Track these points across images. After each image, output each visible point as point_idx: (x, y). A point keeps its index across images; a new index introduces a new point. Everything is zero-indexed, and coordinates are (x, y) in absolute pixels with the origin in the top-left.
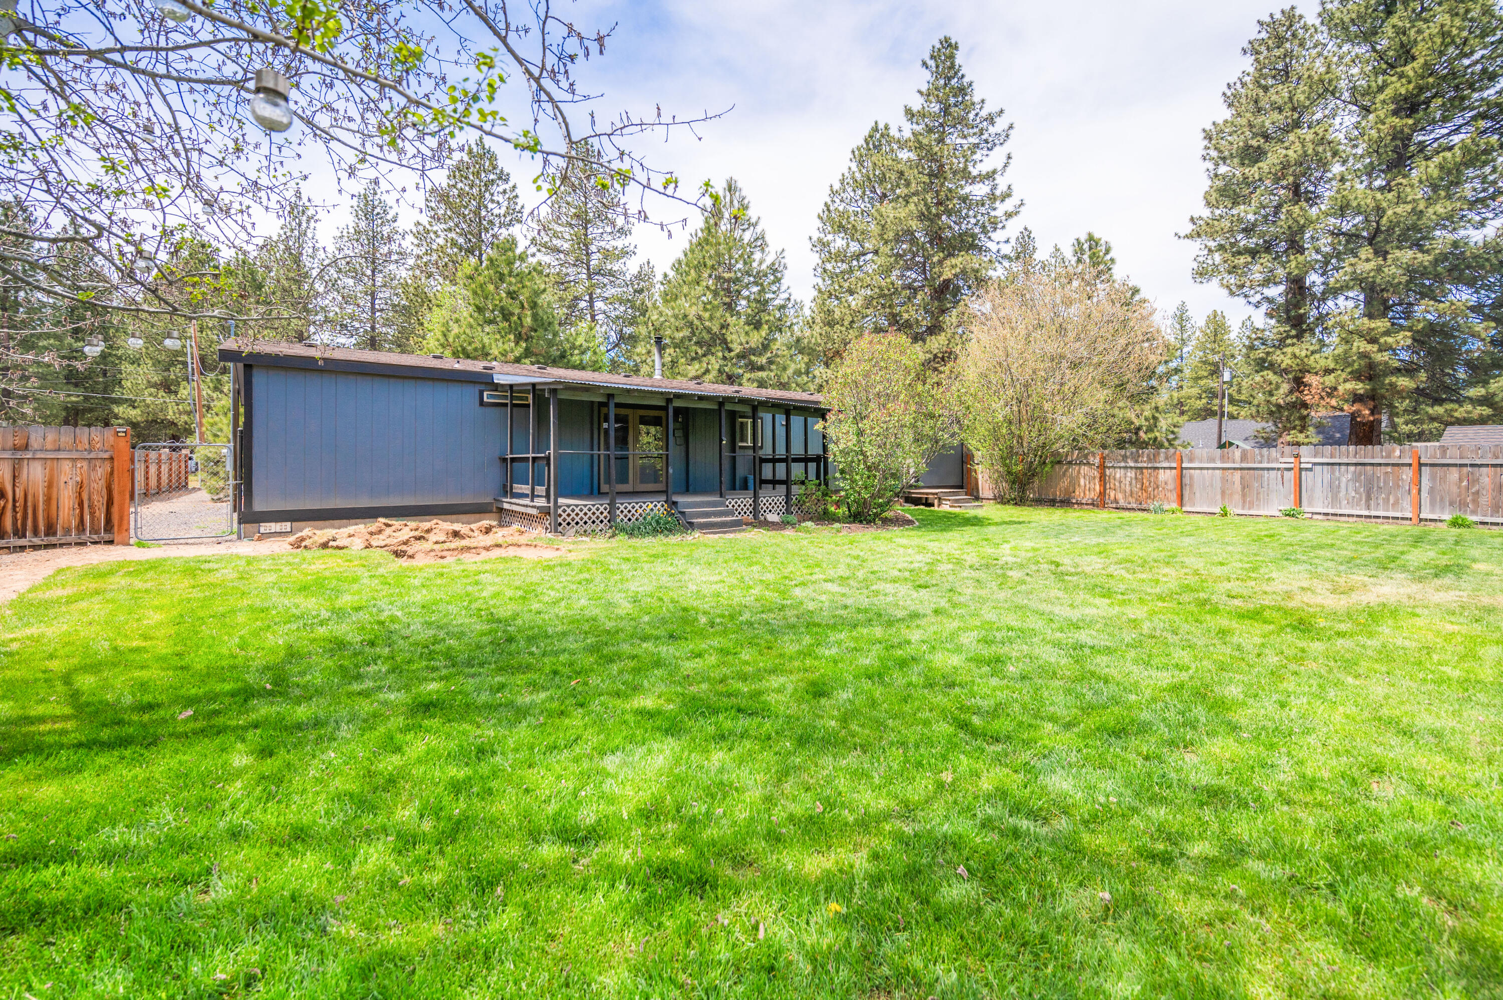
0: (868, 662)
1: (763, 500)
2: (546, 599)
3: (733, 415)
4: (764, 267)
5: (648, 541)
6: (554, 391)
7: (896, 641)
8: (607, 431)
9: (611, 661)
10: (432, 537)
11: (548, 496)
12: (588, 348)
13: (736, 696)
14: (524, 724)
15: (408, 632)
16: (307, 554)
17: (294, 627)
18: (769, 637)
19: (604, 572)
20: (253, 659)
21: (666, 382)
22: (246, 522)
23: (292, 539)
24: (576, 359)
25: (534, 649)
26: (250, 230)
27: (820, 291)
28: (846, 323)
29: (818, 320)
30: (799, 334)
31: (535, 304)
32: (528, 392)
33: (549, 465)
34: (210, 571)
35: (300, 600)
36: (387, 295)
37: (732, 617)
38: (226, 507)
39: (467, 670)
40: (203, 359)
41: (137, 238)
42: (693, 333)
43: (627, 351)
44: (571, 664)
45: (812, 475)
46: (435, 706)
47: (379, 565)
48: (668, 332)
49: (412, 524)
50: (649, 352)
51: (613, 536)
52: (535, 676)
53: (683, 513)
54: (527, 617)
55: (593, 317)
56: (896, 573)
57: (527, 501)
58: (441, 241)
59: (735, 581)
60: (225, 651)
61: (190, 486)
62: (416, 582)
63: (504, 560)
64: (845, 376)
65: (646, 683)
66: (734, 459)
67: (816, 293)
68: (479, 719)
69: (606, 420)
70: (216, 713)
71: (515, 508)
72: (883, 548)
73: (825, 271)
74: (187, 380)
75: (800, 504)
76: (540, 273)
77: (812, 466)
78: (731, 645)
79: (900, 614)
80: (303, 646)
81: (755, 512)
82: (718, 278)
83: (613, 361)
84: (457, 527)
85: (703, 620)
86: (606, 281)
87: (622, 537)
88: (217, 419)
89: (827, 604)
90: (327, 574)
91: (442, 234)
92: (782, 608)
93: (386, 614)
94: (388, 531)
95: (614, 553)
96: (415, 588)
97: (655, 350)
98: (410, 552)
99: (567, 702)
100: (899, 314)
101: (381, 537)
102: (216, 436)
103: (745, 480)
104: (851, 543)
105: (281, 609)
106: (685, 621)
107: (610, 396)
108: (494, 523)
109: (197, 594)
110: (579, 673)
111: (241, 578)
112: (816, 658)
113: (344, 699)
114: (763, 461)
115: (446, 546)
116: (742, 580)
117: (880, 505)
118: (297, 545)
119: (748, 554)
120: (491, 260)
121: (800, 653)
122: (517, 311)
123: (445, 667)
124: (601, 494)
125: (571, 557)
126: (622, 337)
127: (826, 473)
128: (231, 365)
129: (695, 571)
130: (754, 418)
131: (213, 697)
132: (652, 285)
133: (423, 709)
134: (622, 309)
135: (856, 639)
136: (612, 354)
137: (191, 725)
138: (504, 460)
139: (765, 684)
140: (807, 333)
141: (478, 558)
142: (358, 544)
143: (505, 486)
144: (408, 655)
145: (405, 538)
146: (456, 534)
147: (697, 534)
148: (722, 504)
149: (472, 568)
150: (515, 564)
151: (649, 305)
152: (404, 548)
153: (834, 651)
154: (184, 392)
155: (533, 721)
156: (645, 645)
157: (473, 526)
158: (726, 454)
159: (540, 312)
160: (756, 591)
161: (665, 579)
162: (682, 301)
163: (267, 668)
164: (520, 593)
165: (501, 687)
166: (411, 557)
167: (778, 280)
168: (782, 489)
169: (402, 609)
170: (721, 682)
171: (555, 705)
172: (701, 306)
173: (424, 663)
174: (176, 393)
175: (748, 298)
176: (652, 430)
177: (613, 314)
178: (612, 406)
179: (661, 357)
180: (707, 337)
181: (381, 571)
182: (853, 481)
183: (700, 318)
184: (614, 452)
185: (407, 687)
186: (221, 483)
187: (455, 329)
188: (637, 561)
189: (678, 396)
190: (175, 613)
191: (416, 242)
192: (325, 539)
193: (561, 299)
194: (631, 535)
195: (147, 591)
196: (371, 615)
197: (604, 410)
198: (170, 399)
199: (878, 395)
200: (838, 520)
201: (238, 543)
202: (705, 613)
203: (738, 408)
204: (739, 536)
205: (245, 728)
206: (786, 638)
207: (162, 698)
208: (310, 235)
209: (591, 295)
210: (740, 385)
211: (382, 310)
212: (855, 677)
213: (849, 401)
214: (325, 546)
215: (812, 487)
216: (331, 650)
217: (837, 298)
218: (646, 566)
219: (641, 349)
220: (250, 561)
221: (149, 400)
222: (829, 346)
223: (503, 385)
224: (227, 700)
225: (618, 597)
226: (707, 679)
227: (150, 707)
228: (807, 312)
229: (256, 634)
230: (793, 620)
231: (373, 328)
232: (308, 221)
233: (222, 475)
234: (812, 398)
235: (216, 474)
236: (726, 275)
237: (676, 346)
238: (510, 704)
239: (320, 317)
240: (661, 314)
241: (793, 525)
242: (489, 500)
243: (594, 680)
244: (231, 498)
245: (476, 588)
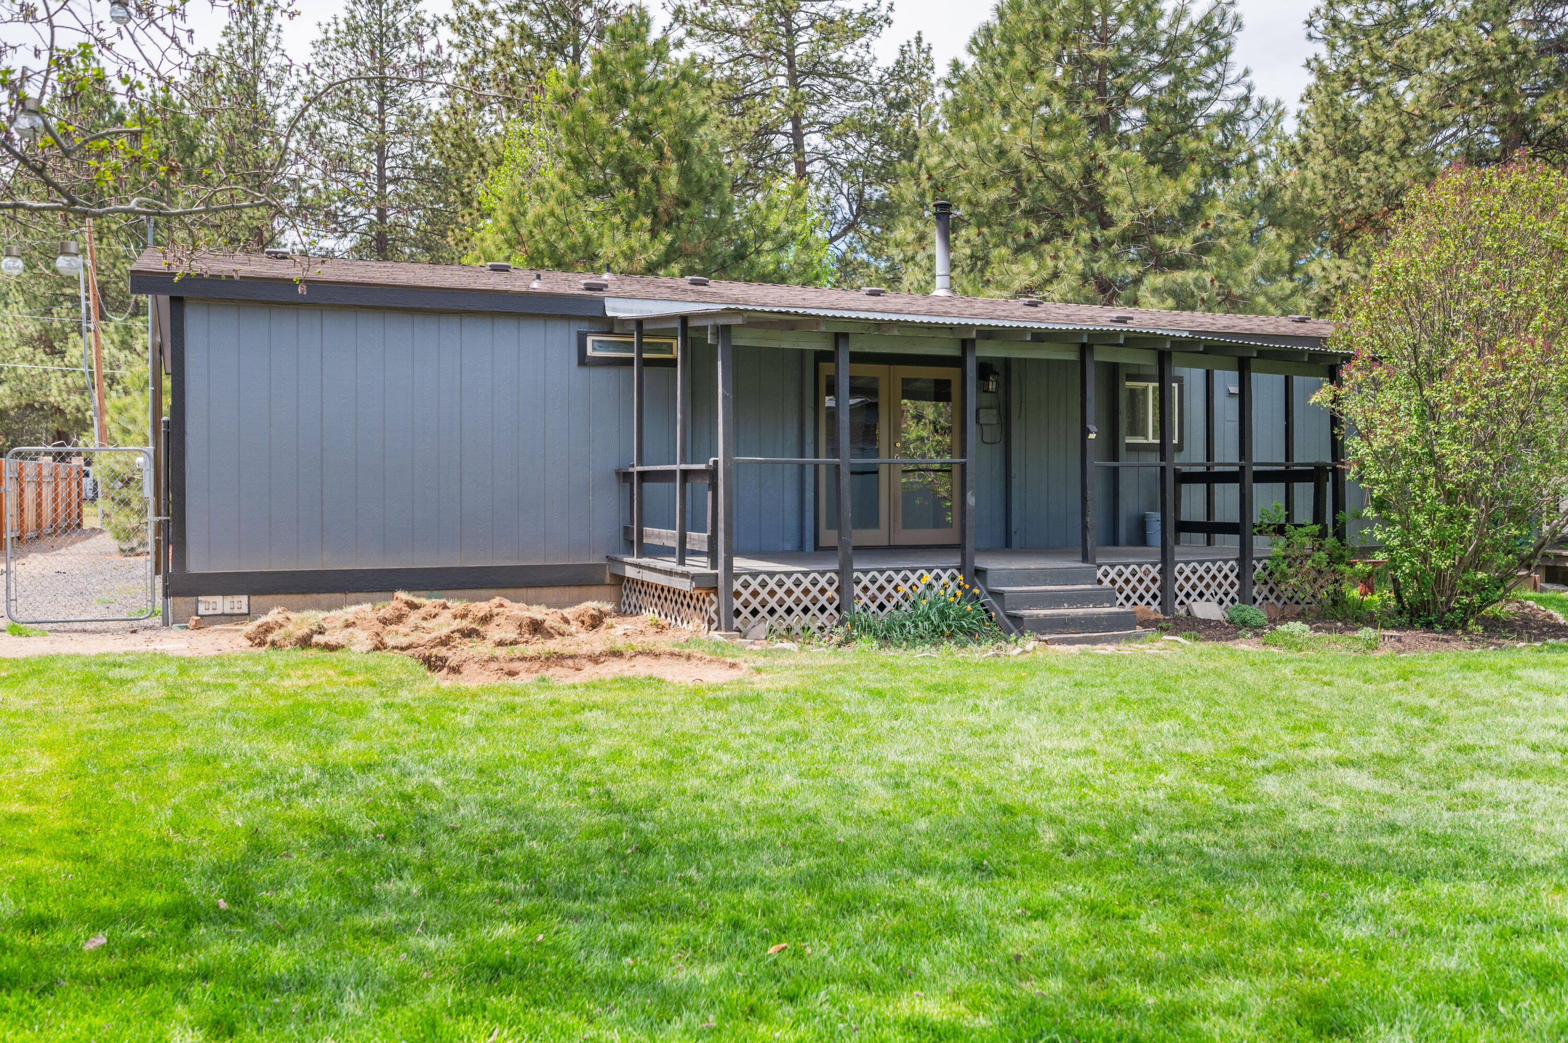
0: (1452, 963)
1: (1183, 569)
2: (714, 769)
3: (1113, 373)
4: (1184, 26)
5: (922, 654)
6: (724, 331)
7: (1527, 920)
8: (832, 414)
9: (849, 909)
10: (494, 633)
11: (712, 554)
12: (793, 236)
13: (1129, 1014)
14: (678, 1025)
15: (453, 820)
16: (277, 658)
17: (260, 795)
18: (1202, 885)
19: (830, 718)
20: (196, 851)
21: (960, 304)
22: (176, 594)
23: (250, 627)
24: (767, 261)
25: (692, 872)
26: (184, 43)
27: (1322, 73)
28: (1390, 145)
29: (1318, 143)
30: (1269, 178)
31: (687, 147)
32: (671, 334)
33: (714, 487)
34: (123, 682)
35: (266, 744)
36: (406, 148)
37: (1115, 833)
38: (144, 564)
39: (566, 905)
40: (103, 288)
41: (17, 75)
42: (1020, 190)
43: (874, 237)
44: (768, 911)
45: (1304, 510)
46: (509, 972)
47: (400, 684)
48: (965, 190)
49: (457, 606)
50: (921, 238)
51: (847, 641)
52: (697, 929)
53: (998, 595)
54: (676, 804)
55: (802, 173)
56: (1525, 754)
57: (670, 564)
58: (501, 32)
59: (1120, 753)
60: (151, 833)
61: (87, 524)
62: (467, 721)
63: (627, 683)
64: (1389, 275)
65: (925, 966)
66: (1114, 474)
67: (1312, 79)
68: (590, 1006)
69: (832, 390)
70: (141, 945)
71: (648, 577)
72: (1489, 692)
73: (1335, 24)
74: (79, 330)
75: (1273, 580)
76: (697, 83)
77: (1304, 492)
78: (1113, 896)
79: (1537, 855)
80: (276, 831)
81: (1165, 597)
82: (1077, 62)
83: (843, 262)
84: (538, 612)
85: (1049, 836)
86: (828, 87)
87: (866, 644)
88: (127, 400)
89: (1344, 819)
90: (311, 697)
91: (504, 18)
92: (1233, 822)
93: (415, 780)
94: (414, 617)
95: (850, 678)
96: (464, 732)
97: (935, 235)
98: (453, 661)
99: (762, 989)
100: (1532, 116)
101: (401, 628)
102: (126, 432)
103: (1142, 524)
104: (1404, 676)
105: (237, 761)
106: (1008, 836)
107: (840, 338)
108: (608, 607)
109: (103, 724)
110: (783, 930)
111: (171, 698)
112: (1320, 943)
113: (348, 939)
114: (1185, 478)
115: (519, 650)
116: (1136, 751)
117: (1479, 587)
118: (259, 639)
119: (1149, 692)
120: (601, 61)
121: (1280, 927)
122: (651, 164)
123: (525, 894)
124: (821, 550)
125: (762, 683)
126: (862, 209)
127: (1338, 505)
128: (147, 299)
129: (1028, 724)
130: (1163, 380)
131: (137, 916)
132: (928, 89)
133: (487, 973)
134: (862, 146)
135: (1422, 908)
136: (842, 245)
137: (105, 965)
138: (625, 476)
139: (1194, 993)
140: (1291, 175)
141: (577, 678)
142: (362, 640)
143: (627, 531)
144: (458, 866)
145: (445, 631)
146: (536, 627)
147: (1030, 643)
148: (1089, 577)
149: (569, 697)
150: (649, 694)
151: (923, 133)
152: (442, 651)
153: (1364, 931)
154: (74, 353)
155: (696, 1021)
156: (920, 882)
157: (568, 612)
158: (1097, 462)
159: (697, 167)
160: (1170, 778)
161: (960, 739)
162: (994, 119)
163: (219, 870)
164: (660, 754)
165: (631, 945)
166: (456, 670)
167: (1218, 57)
168: (1231, 543)
169: (443, 773)
170: (1093, 978)
171: (737, 993)
172: (1039, 130)
173: (486, 884)
174: (62, 353)
175: (1145, 102)
176: (929, 410)
177: (843, 160)
178: (843, 358)
179: (949, 247)
180: (1050, 196)
181: (404, 695)
182: (1409, 527)
183: (1034, 154)
184: (848, 459)
185: (457, 928)
186: (134, 521)
187: (534, 209)
188: (898, 697)
189: (988, 334)
190: (71, 756)
191: (456, 39)
192: (306, 630)
193: (737, 134)
194: (885, 639)
195: (29, 714)
196: (390, 782)
197: (826, 368)
198: (53, 365)
199: (1478, 318)
200: (1370, 621)
201: (164, 633)
202: (1052, 821)
203: (1124, 357)
204: (1127, 649)
205: (189, 978)
206: (1244, 891)
207: (58, 909)
208: (271, 42)
209: (796, 120)
210: (1134, 302)
211: (396, 180)
212: (1420, 998)
213: (1402, 335)
214: (305, 642)
215: (1303, 540)
216: (323, 844)
217: (1366, 86)
218: (920, 710)
219: (903, 232)
220: (186, 665)
221: (22, 367)
222: (1347, 202)
223: (623, 321)
224: (159, 924)
225: (861, 775)
226: (1059, 968)
227: (41, 924)
228: (1290, 126)
229: (200, 803)
230: (1262, 851)
231: (382, 215)
232: (269, 15)
233: (135, 505)
234: (1303, 330)
235: (126, 503)
236: (1097, 54)
237: (982, 221)
238: (649, 983)
239: (291, 200)
240: (947, 151)
241: (1256, 630)
242: (597, 559)
243: (816, 949)
244: (151, 548)
245: (578, 739)
